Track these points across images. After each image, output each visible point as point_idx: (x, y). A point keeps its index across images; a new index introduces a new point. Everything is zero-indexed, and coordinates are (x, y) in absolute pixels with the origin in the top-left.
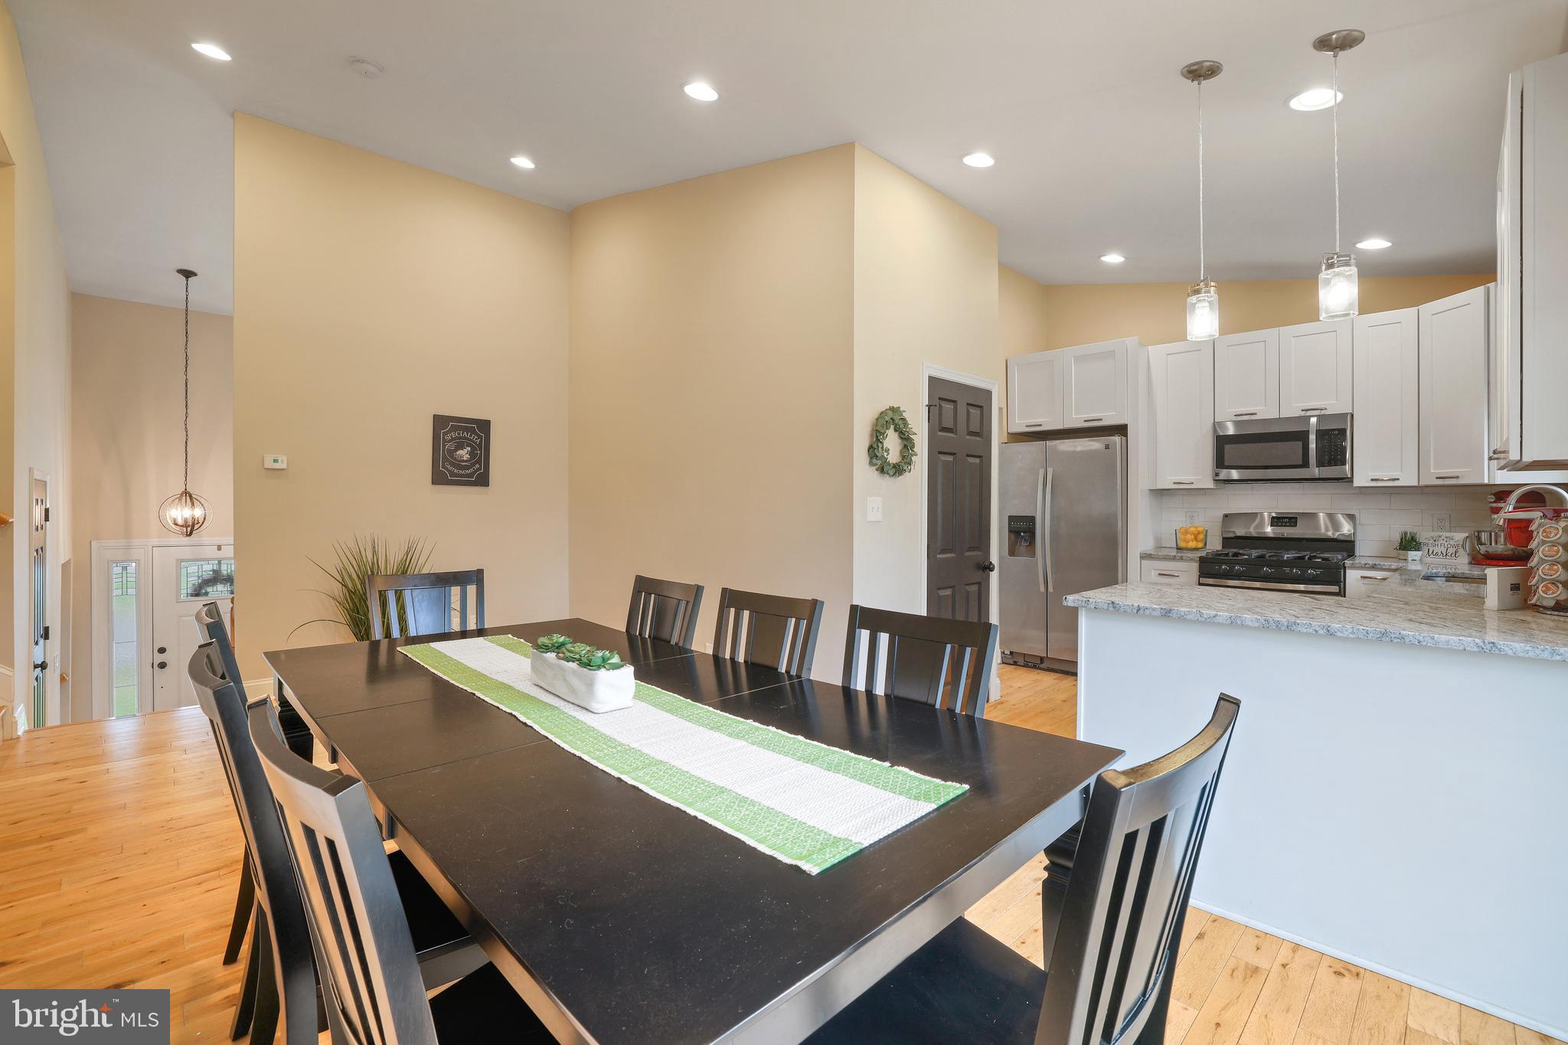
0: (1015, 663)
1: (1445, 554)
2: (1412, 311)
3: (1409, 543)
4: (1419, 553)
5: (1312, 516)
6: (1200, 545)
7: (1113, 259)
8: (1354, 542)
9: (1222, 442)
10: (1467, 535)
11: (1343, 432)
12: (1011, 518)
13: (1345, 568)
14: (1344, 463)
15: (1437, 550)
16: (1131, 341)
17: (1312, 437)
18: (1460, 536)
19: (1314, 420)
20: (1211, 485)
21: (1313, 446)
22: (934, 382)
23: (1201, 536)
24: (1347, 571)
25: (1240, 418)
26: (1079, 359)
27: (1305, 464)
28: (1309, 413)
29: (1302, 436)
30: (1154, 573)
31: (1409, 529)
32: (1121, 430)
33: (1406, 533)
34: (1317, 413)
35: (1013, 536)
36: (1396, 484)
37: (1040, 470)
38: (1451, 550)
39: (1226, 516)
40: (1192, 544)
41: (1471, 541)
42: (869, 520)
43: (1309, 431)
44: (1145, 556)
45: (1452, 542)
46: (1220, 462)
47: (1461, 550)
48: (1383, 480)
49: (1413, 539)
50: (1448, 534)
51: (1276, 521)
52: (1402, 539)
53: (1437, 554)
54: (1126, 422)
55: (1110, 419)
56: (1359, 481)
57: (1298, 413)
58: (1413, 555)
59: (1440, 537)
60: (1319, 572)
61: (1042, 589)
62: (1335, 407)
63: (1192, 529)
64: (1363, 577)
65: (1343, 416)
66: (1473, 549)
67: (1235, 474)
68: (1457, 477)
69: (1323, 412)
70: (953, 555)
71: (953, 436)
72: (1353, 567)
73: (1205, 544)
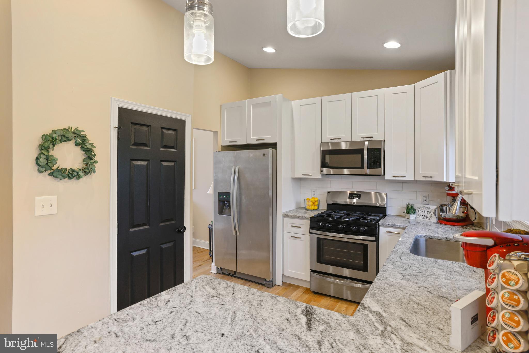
0: (223, 274)
1: (426, 217)
2: (412, 86)
3: (410, 210)
4: (415, 215)
5: (369, 193)
6: (316, 208)
7: (270, 50)
8: (386, 208)
9: (325, 153)
10: (436, 207)
11: (380, 150)
12: (220, 194)
13: (379, 226)
14: (380, 167)
15: (423, 214)
16: (278, 97)
17: (366, 152)
18: (433, 207)
19: (366, 143)
20: (319, 176)
21: (366, 157)
22: (122, 111)
23: (317, 203)
24: (380, 228)
25: (333, 141)
26: (255, 106)
27: (362, 167)
28: (365, 139)
29: (361, 151)
30: (289, 225)
31: (411, 202)
32: (273, 146)
33: (409, 204)
34: (368, 139)
35: (221, 203)
36: (404, 179)
37: (233, 167)
38: (429, 215)
39: (329, 192)
40: (312, 208)
41: (438, 210)
42: (36, 215)
43: (364, 149)
44: (286, 216)
45: (429, 210)
46: (324, 165)
47: (433, 215)
48: (399, 177)
49: (412, 208)
50: (428, 206)
51: (352, 196)
52: (407, 207)
53: (422, 216)
54: (276, 141)
55: (268, 140)
56: (388, 177)
57: (359, 139)
58: (412, 216)
59: (424, 207)
60: (366, 228)
61: (234, 234)
62: (377, 136)
63: (312, 200)
64: (387, 232)
65: (381, 141)
66: (439, 215)
67: (332, 171)
68: (432, 177)
69: (371, 139)
70: (148, 227)
71: (149, 148)
72: (383, 225)
73: (319, 207)
